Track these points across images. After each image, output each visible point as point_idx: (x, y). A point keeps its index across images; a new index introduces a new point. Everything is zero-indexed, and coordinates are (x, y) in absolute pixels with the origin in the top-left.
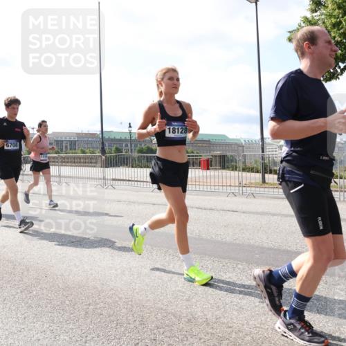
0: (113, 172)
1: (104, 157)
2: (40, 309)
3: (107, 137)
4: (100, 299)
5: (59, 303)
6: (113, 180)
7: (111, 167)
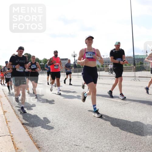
0: (139, 74)
1: (135, 67)
2: (106, 134)
3: (136, 58)
4: (132, 131)
5: (114, 132)
6: (139, 77)
7: (138, 71)
